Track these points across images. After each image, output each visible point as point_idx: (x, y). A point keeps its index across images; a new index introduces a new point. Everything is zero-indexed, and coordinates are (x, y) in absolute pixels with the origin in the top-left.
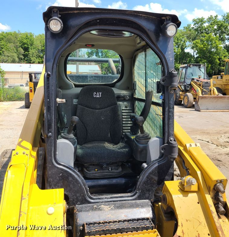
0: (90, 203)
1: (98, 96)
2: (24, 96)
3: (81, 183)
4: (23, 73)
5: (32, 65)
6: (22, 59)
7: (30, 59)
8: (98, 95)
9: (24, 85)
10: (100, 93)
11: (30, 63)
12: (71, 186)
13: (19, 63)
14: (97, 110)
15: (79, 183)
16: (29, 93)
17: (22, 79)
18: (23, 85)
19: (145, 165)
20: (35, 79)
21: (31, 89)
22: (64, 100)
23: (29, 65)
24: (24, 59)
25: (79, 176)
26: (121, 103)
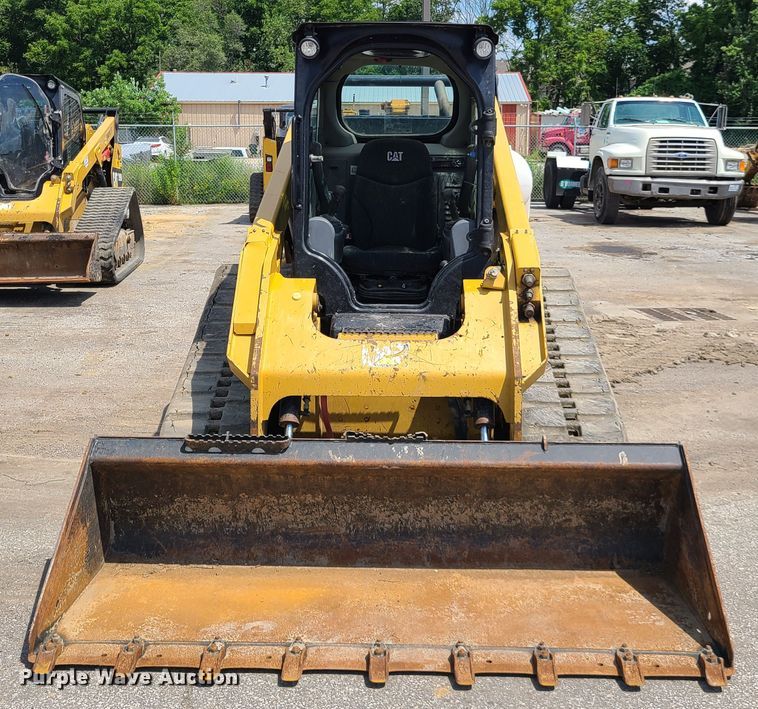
0: (355, 311)
1: (396, 160)
2: (246, 188)
3: (343, 281)
4: (239, 106)
5: (271, 75)
6: (238, 56)
7: (267, 53)
8: (396, 157)
9: (243, 150)
10: (401, 153)
11: (268, 70)
12: (329, 284)
13: (227, 69)
14: (393, 187)
15: (340, 281)
16: (262, 174)
17: (237, 129)
18: (239, 153)
19: (445, 263)
20: (281, 127)
21: (269, 160)
22: (321, 158)
23: (261, 75)
24: (247, 55)
25: (340, 271)
26: (443, 174)
